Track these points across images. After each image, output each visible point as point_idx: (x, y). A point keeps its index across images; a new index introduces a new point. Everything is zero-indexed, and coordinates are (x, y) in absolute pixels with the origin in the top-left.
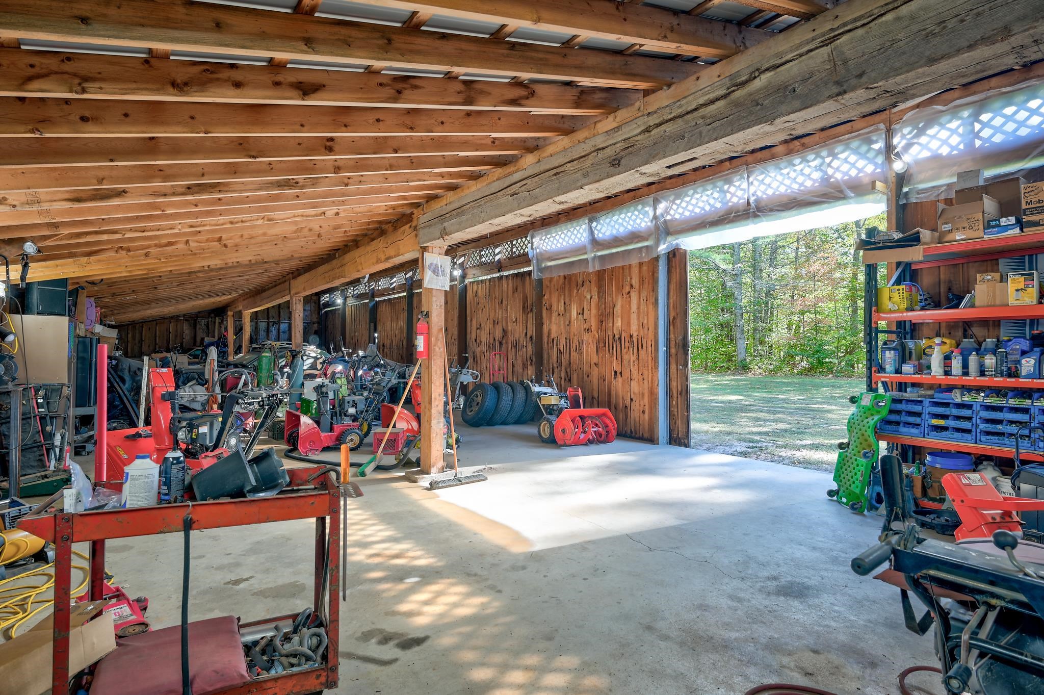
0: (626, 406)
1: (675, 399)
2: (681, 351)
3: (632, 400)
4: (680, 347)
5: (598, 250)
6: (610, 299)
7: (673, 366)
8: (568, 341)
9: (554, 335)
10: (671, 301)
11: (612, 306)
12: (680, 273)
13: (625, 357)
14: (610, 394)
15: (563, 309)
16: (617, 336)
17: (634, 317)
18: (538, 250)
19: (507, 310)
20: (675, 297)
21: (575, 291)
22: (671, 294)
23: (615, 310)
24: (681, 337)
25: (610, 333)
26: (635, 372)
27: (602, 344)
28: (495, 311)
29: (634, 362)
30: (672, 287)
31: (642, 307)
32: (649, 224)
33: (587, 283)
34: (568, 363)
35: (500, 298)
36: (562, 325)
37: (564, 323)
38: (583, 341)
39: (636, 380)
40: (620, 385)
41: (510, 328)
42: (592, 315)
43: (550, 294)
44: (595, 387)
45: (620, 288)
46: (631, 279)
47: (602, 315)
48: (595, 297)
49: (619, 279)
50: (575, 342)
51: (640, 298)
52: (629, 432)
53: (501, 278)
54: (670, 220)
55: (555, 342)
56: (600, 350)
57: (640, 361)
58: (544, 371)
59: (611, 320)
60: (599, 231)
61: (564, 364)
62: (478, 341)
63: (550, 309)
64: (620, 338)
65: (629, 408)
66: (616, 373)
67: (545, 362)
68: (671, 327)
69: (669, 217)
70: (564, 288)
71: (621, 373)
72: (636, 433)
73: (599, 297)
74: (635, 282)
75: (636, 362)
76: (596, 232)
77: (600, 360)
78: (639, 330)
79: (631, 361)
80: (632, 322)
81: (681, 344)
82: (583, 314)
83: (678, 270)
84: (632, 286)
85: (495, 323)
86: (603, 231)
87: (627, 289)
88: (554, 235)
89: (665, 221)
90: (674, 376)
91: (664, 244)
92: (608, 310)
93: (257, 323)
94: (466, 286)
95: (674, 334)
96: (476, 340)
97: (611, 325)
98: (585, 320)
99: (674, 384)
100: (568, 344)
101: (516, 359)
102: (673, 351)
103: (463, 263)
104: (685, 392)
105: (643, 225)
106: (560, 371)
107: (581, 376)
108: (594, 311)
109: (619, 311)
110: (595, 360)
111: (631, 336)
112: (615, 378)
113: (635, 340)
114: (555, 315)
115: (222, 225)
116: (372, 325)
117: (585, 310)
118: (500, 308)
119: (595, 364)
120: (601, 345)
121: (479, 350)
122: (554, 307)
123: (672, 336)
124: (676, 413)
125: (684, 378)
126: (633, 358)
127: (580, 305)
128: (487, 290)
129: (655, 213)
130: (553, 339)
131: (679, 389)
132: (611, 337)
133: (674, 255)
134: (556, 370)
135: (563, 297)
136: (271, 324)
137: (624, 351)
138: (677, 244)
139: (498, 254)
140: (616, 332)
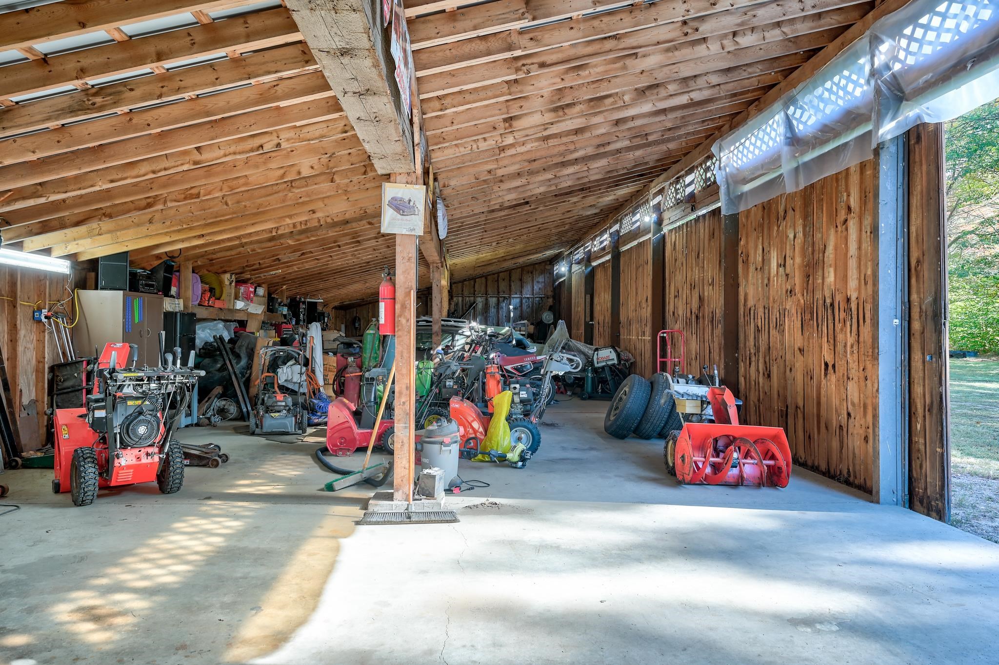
0: (841, 426)
1: (920, 420)
2: (930, 326)
3: (849, 415)
4: (929, 318)
5: (802, 154)
6: (819, 235)
7: (917, 356)
8: (767, 311)
9: (751, 303)
10: (913, 229)
11: (822, 247)
12: (928, 173)
13: (840, 337)
14: (819, 404)
15: (761, 259)
16: (828, 301)
17: (852, 264)
18: (728, 170)
19: (704, 267)
20: (919, 221)
21: (776, 228)
22: (913, 216)
23: (826, 254)
24: (930, 299)
25: (818, 295)
26: (853, 365)
27: (808, 314)
28: (692, 270)
29: (852, 347)
30: (915, 201)
31: (864, 246)
32: (865, 88)
33: (790, 213)
34: (767, 347)
35: (697, 249)
36: (760, 285)
37: (762, 283)
38: (785, 310)
39: (856, 379)
40: (833, 387)
41: (706, 294)
42: (796, 266)
43: (747, 237)
44: (800, 389)
45: (833, 215)
46: (848, 196)
47: (808, 265)
48: (800, 235)
49: (831, 199)
50: (775, 315)
51: (861, 230)
52: (845, 472)
53: (697, 220)
54: (900, 72)
55: (752, 312)
56: (805, 328)
57: (862, 345)
58: (740, 360)
59: (820, 273)
60: (799, 121)
61: (762, 349)
62: (676, 314)
63: (746, 262)
64: (832, 305)
65: (845, 430)
66: (826, 365)
67: (741, 345)
68: (913, 280)
69: (897, 67)
70: (762, 226)
71: (834, 366)
72: (855, 477)
73: (804, 235)
74: (854, 202)
75: (855, 347)
76: (795, 123)
77: (806, 344)
78: (859, 289)
79: (849, 344)
80: (850, 273)
81: (930, 313)
82: (784, 266)
83: (924, 167)
84: (849, 209)
85: (693, 287)
86: (804, 119)
87: (842, 215)
88: (743, 141)
89: (894, 76)
90: (917, 375)
91: (893, 119)
92: (816, 257)
93: (487, 299)
94: (664, 236)
95: (918, 293)
96: (674, 313)
97: (820, 281)
98: (787, 275)
99: (918, 390)
100: (767, 317)
101: (713, 341)
102: (916, 326)
103: (659, 203)
104: (938, 406)
105: (858, 92)
106: (758, 360)
107: (782, 370)
108: (798, 260)
109: (832, 256)
110: (799, 343)
111: (848, 300)
112: (826, 375)
113: (854, 306)
114: (752, 269)
115: (144, 175)
116: (588, 297)
117: (788, 258)
118: (697, 264)
119: (800, 349)
120: (808, 316)
121: (677, 327)
122: (751, 259)
123: (914, 297)
124: (922, 447)
125: (936, 379)
126: (850, 340)
127: (782, 252)
128: (684, 241)
129: (873, 65)
130: (750, 309)
131: (928, 401)
132: (821, 302)
133: (919, 139)
134: (753, 359)
135: (761, 238)
136: (501, 299)
137: (839, 326)
138: (919, 117)
139: (689, 184)
140: (827, 294)
